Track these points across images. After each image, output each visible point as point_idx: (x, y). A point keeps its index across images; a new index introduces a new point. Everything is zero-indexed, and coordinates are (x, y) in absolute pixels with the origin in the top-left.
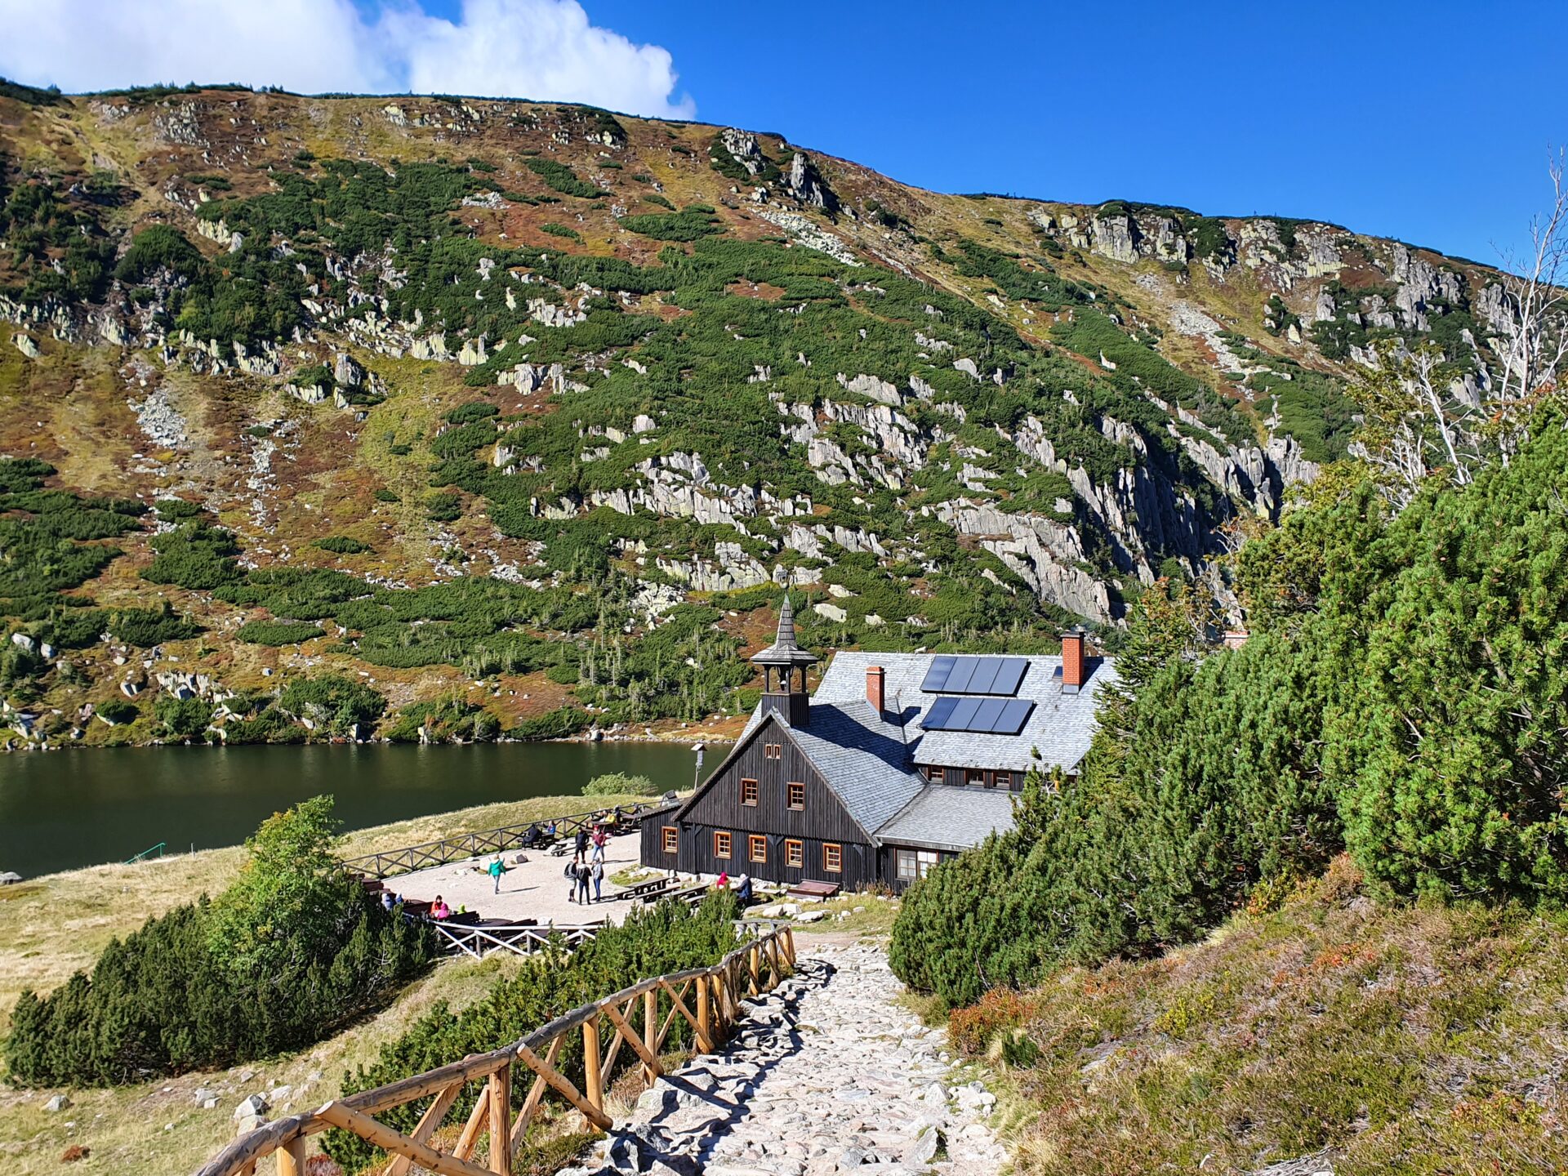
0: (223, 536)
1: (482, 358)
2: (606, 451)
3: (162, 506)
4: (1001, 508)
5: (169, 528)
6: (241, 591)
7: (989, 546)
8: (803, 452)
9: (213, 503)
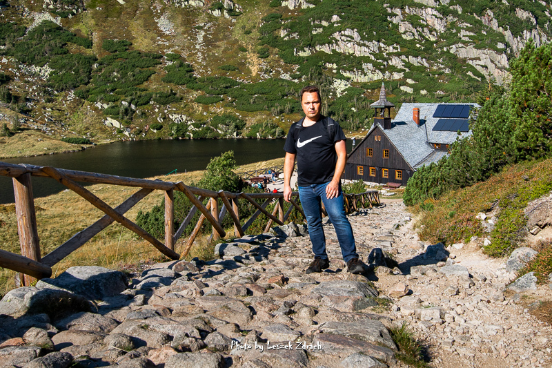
0: (188, 66)
2: (322, 29)
3: (167, 55)
4: (475, 47)
5: (170, 63)
6: (195, 85)
7: (470, 62)
8: (396, 27)
9: (185, 54)
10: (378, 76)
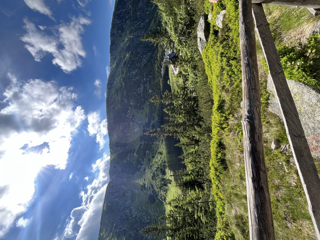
0: (146, 124)
1: (130, 107)
2: (138, 96)
4: (142, 62)
5: (145, 127)
6: (150, 121)
8: (137, 80)
9: (143, 125)
10: (148, 84)
